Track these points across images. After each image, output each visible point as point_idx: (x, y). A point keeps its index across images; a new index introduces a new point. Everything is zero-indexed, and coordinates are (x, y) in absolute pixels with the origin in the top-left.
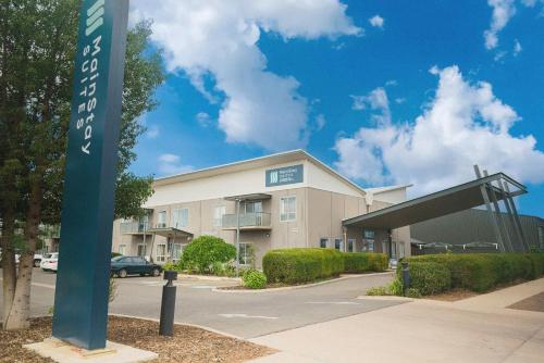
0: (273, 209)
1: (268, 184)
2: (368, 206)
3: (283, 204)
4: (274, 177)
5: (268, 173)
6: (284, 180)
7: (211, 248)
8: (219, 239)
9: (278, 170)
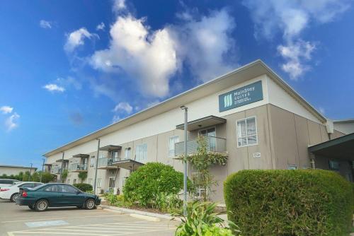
0: (229, 134)
1: (222, 109)
2: (329, 134)
3: (239, 128)
4: (228, 101)
5: (221, 98)
6: (240, 101)
7: (158, 176)
8: (168, 167)
9: (232, 92)
